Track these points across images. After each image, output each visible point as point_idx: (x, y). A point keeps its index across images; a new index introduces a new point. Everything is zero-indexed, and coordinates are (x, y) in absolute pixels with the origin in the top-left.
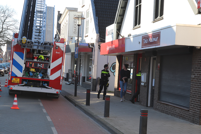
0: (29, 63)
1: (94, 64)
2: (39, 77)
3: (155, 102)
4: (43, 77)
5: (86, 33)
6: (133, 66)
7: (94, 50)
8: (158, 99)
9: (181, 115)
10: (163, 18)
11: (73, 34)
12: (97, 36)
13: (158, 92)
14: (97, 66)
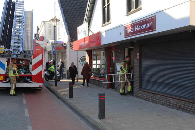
1: (67, 59)
2: (22, 73)
3: (135, 90)
4: (25, 73)
5: (59, 36)
6: (105, 57)
7: (67, 48)
8: (140, 87)
11: (49, 38)
14: (70, 60)
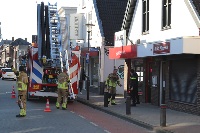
0: (47, 71)
2: (57, 83)
3: (166, 101)
6: (144, 69)
7: (100, 53)
8: (169, 98)
9: (190, 110)
10: (171, 27)
11: (75, 36)
12: (103, 40)
13: (169, 93)
14: (104, 69)
